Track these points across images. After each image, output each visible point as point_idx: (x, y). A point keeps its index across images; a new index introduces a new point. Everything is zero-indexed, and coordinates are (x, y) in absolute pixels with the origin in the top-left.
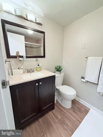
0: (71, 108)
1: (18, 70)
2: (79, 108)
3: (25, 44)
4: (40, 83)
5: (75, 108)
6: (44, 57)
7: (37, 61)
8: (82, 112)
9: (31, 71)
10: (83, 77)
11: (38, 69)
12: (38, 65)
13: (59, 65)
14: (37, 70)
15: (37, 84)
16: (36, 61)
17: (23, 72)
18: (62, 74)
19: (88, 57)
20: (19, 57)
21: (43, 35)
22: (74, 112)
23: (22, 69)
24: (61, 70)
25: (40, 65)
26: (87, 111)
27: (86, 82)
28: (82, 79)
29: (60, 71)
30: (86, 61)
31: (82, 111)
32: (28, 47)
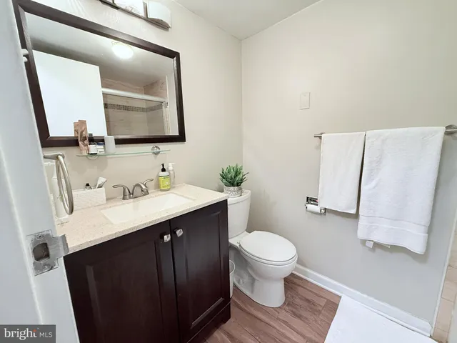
0: (284, 303)
1: (88, 191)
2: (308, 301)
3: (105, 95)
4: (179, 233)
5: (298, 301)
6: (181, 138)
7: (156, 154)
8: (320, 312)
9: (138, 190)
10: (311, 199)
11: (164, 183)
12: (163, 170)
13: (234, 166)
14: (158, 187)
15: (167, 238)
16: (153, 155)
17: (107, 199)
18: (247, 194)
19: (323, 135)
20: (87, 142)
21: (172, 62)
22: (295, 314)
23: (100, 187)
24: (242, 180)
25: (171, 168)
26: (332, 306)
27: (321, 214)
28: (309, 206)
29: (238, 185)
30: (319, 147)
31: (320, 309)
32: (114, 106)
